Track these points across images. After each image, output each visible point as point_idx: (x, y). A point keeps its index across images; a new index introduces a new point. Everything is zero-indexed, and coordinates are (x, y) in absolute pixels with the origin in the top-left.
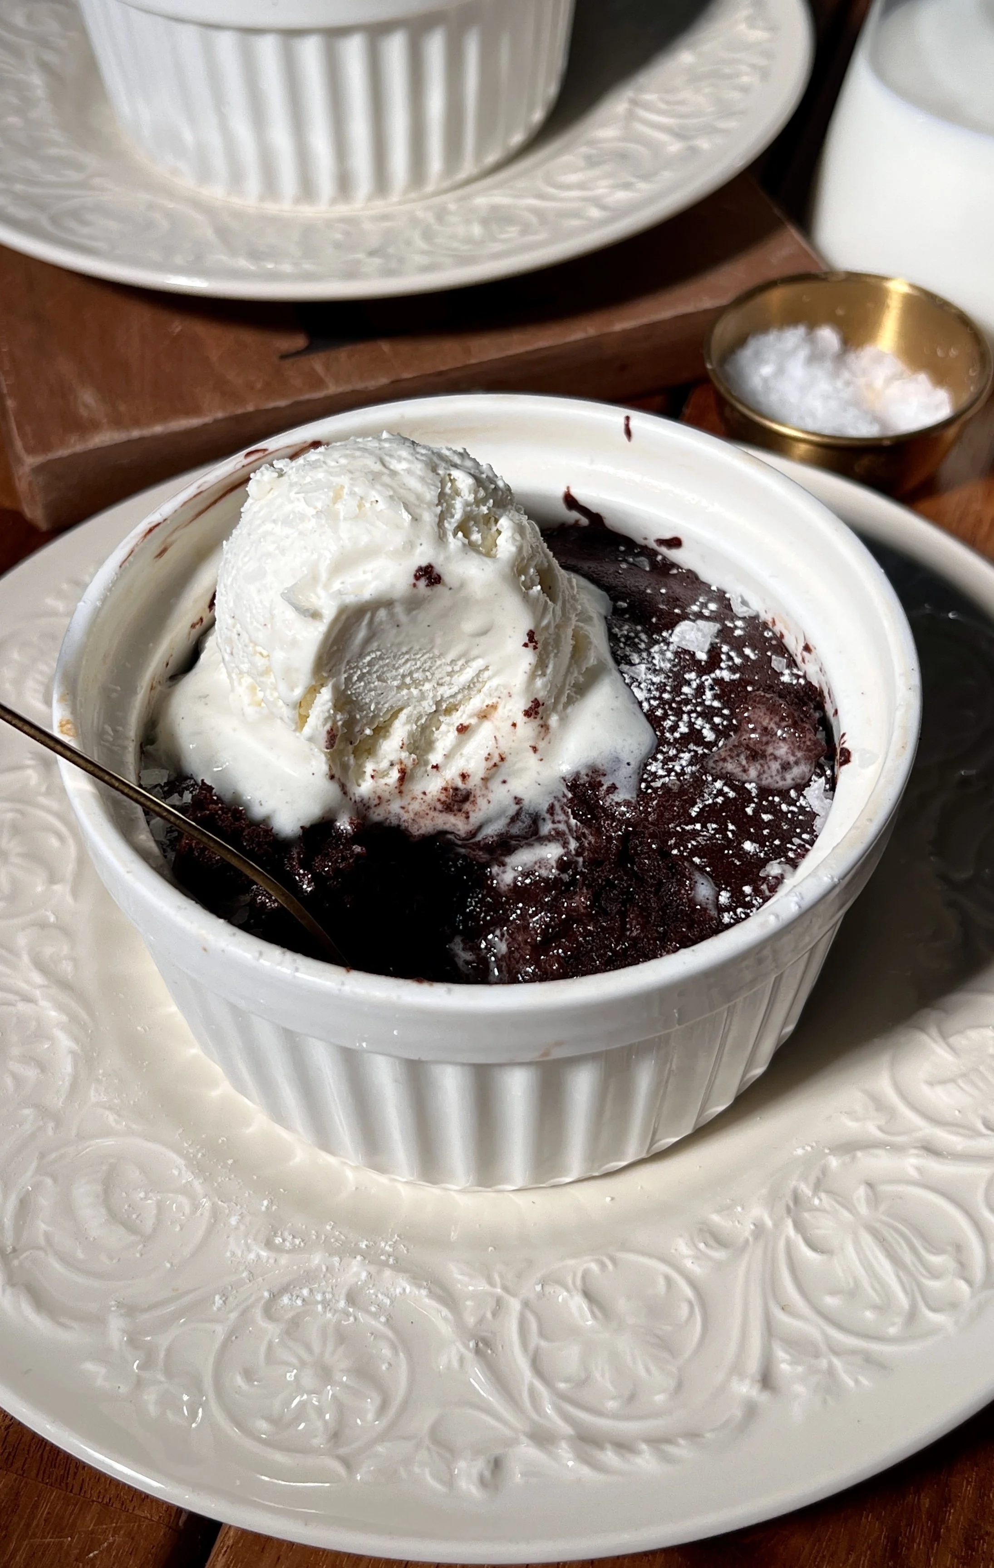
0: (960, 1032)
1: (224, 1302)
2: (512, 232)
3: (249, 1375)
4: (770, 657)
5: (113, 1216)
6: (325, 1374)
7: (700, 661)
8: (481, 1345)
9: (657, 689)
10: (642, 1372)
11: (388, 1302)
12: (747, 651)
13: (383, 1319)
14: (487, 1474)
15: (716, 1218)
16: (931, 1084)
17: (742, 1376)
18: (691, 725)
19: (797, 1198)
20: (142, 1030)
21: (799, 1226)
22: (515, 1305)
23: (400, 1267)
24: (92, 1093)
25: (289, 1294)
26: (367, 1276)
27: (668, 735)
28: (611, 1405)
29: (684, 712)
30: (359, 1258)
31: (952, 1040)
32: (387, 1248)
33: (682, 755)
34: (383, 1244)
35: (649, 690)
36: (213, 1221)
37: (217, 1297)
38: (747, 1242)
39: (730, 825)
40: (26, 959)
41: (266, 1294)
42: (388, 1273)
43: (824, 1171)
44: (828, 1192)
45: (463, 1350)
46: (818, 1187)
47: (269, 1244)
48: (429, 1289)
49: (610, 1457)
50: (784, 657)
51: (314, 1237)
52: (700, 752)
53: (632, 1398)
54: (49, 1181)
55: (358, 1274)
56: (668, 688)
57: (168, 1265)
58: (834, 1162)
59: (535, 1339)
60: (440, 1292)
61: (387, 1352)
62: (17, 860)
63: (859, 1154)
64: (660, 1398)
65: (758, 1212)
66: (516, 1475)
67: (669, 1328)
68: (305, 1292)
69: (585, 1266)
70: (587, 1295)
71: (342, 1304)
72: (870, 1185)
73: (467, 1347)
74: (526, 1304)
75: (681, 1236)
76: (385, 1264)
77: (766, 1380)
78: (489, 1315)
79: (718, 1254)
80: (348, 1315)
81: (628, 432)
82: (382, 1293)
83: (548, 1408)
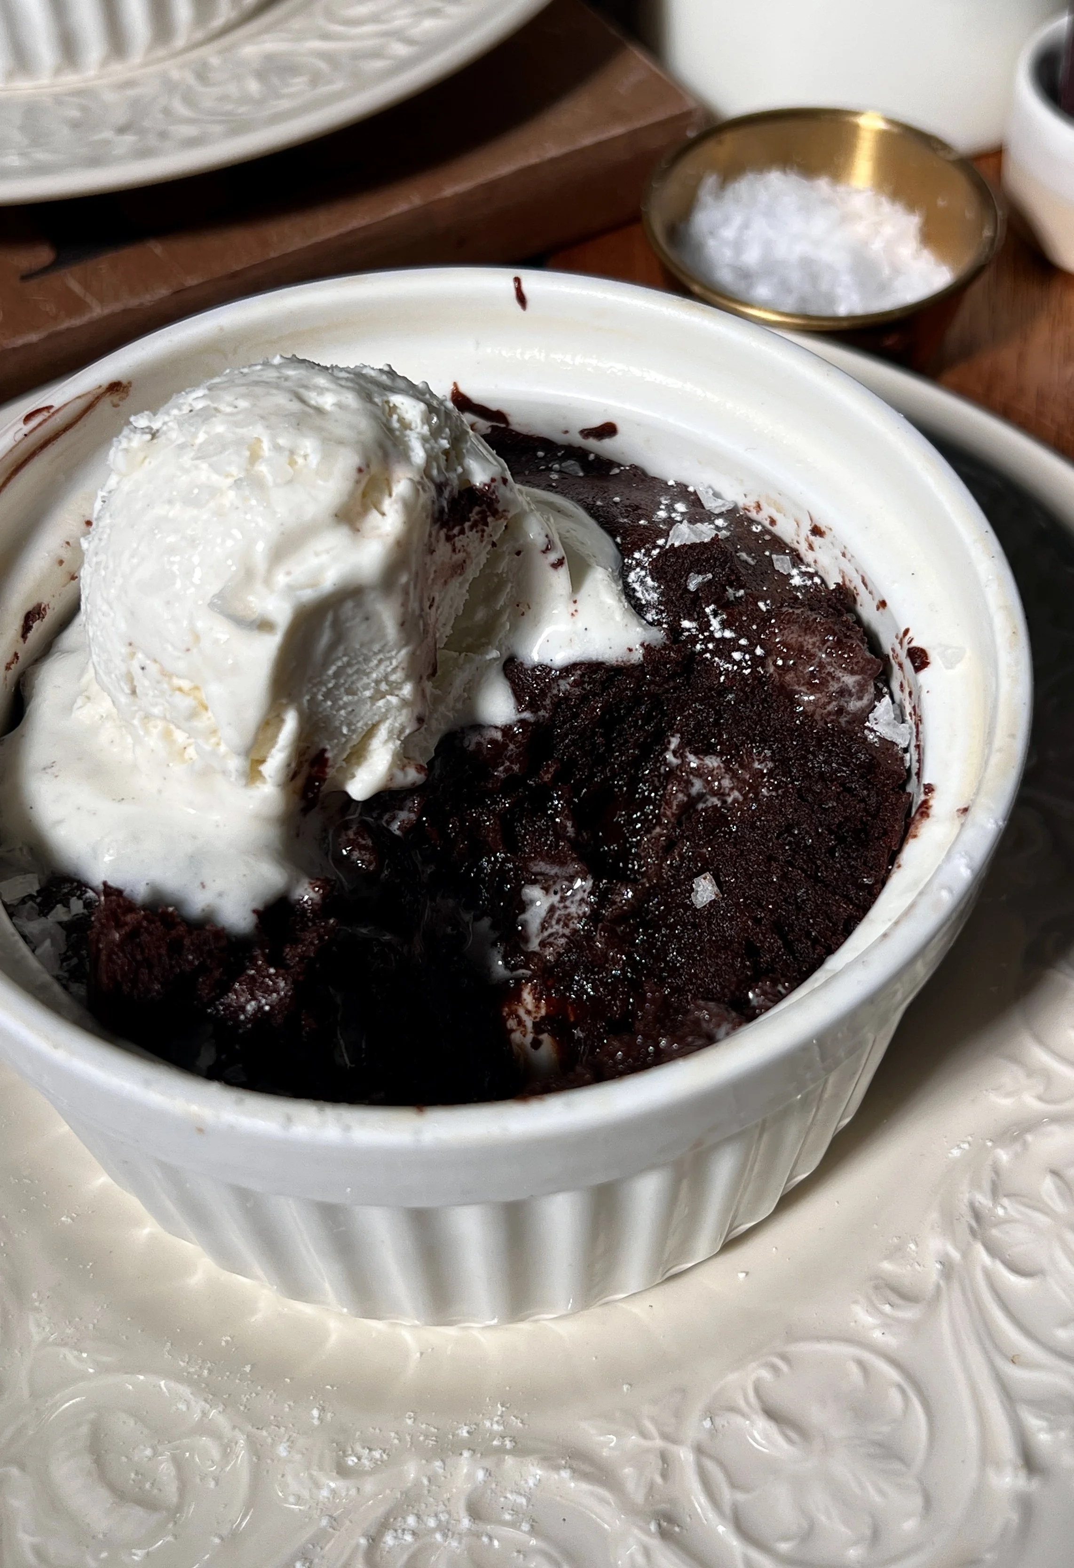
2: (299, 83)
4: (770, 558)
5: (120, 1494)
8: (665, 1524)
10: (878, 1499)
11: (524, 1501)
13: (525, 1527)
15: (887, 1266)
17: (998, 1465)
19: (977, 1215)
20: (69, 1220)
21: (992, 1250)
22: (685, 1455)
23: (521, 1450)
24: (33, 1329)
25: (391, 1531)
26: (485, 1475)
30: (466, 1454)
32: (496, 1427)
34: (488, 1424)
36: (255, 1459)
38: (938, 1287)
41: (362, 1541)
42: (509, 1461)
43: (996, 1171)
44: (1009, 1196)
45: (645, 1539)
46: (996, 1191)
47: (342, 1471)
48: (571, 1468)
50: (783, 554)
51: (396, 1441)
53: (875, 1536)
54: (14, 1471)
55: (470, 1476)
57: (217, 1541)
58: (1004, 1156)
59: (727, 1495)
60: (587, 1468)
63: (1029, 1138)
64: (910, 1525)
65: (936, 1244)
67: (886, 1429)
68: (411, 1521)
69: (753, 1376)
70: (772, 1414)
71: (466, 1523)
72: (1055, 1173)
73: (647, 1532)
74: (699, 1450)
75: (856, 1302)
76: (501, 1451)
77: (1030, 1462)
78: (659, 1480)
79: (910, 1313)
80: (478, 1535)
81: (521, 299)
82: (512, 1492)
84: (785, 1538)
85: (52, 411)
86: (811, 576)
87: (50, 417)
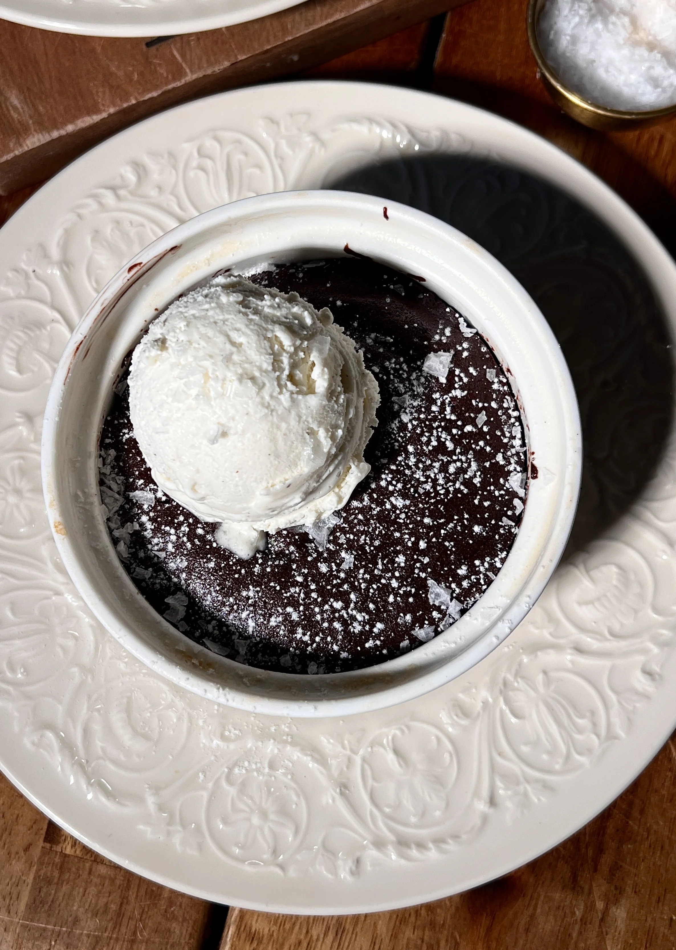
0: (597, 567)
1: (205, 776)
3: (225, 820)
4: (486, 370)
5: (136, 733)
6: (264, 815)
7: (442, 384)
8: (343, 789)
9: (416, 412)
10: (428, 798)
11: (291, 765)
12: (471, 370)
13: (290, 777)
14: (354, 868)
15: (461, 696)
16: (580, 604)
17: (480, 799)
18: (439, 438)
19: (505, 683)
21: (507, 702)
22: (358, 760)
23: (294, 744)
25: (238, 767)
26: (278, 751)
27: (425, 448)
28: (413, 820)
29: (433, 428)
30: (272, 741)
31: (592, 573)
32: (286, 729)
33: (434, 464)
34: (283, 726)
35: (412, 413)
36: (190, 724)
37: (200, 774)
38: (479, 714)
39: (465, 514)
40: (50, 567)
41: (226, 770)
42: (289, 748)
43: (520, 664)
44: (523, 678)
45: (334, 794)
46: (517, 674)
47: (223, 738)
48: (312, 756)
49: (414, 852)
50: (494, 368)
51: (246, 727)
52: (445, 460)
53: (423, 814)
54: (96, 714)
55: (272, 750)
56: (423, 410)
57: (171, 757)
58: (525, 659)
59: (370, 782)
60: (318, 758)
61: (295, 798)
62: (28, 495)
63: (539, 653)
65: (484, 694)
66: (367, 866)
67: (440, 770)
68: (246, 764)
69: (393, 732)
70: (396, 752)
71: (267, 770)
72: (545, 672)
73: (336, 792)
74: (364, 760)
75: (444, 710)
76: (286, 742)
77: (492, 801)
78: (345, 769)
79: (464, 722)
80: (271, 776)
81: (386, 216)
82: (287, 759)
83: (381, 824)
84: (389, 806)
85: (142, 265)
86: (505, 384)
87: (140, 269)
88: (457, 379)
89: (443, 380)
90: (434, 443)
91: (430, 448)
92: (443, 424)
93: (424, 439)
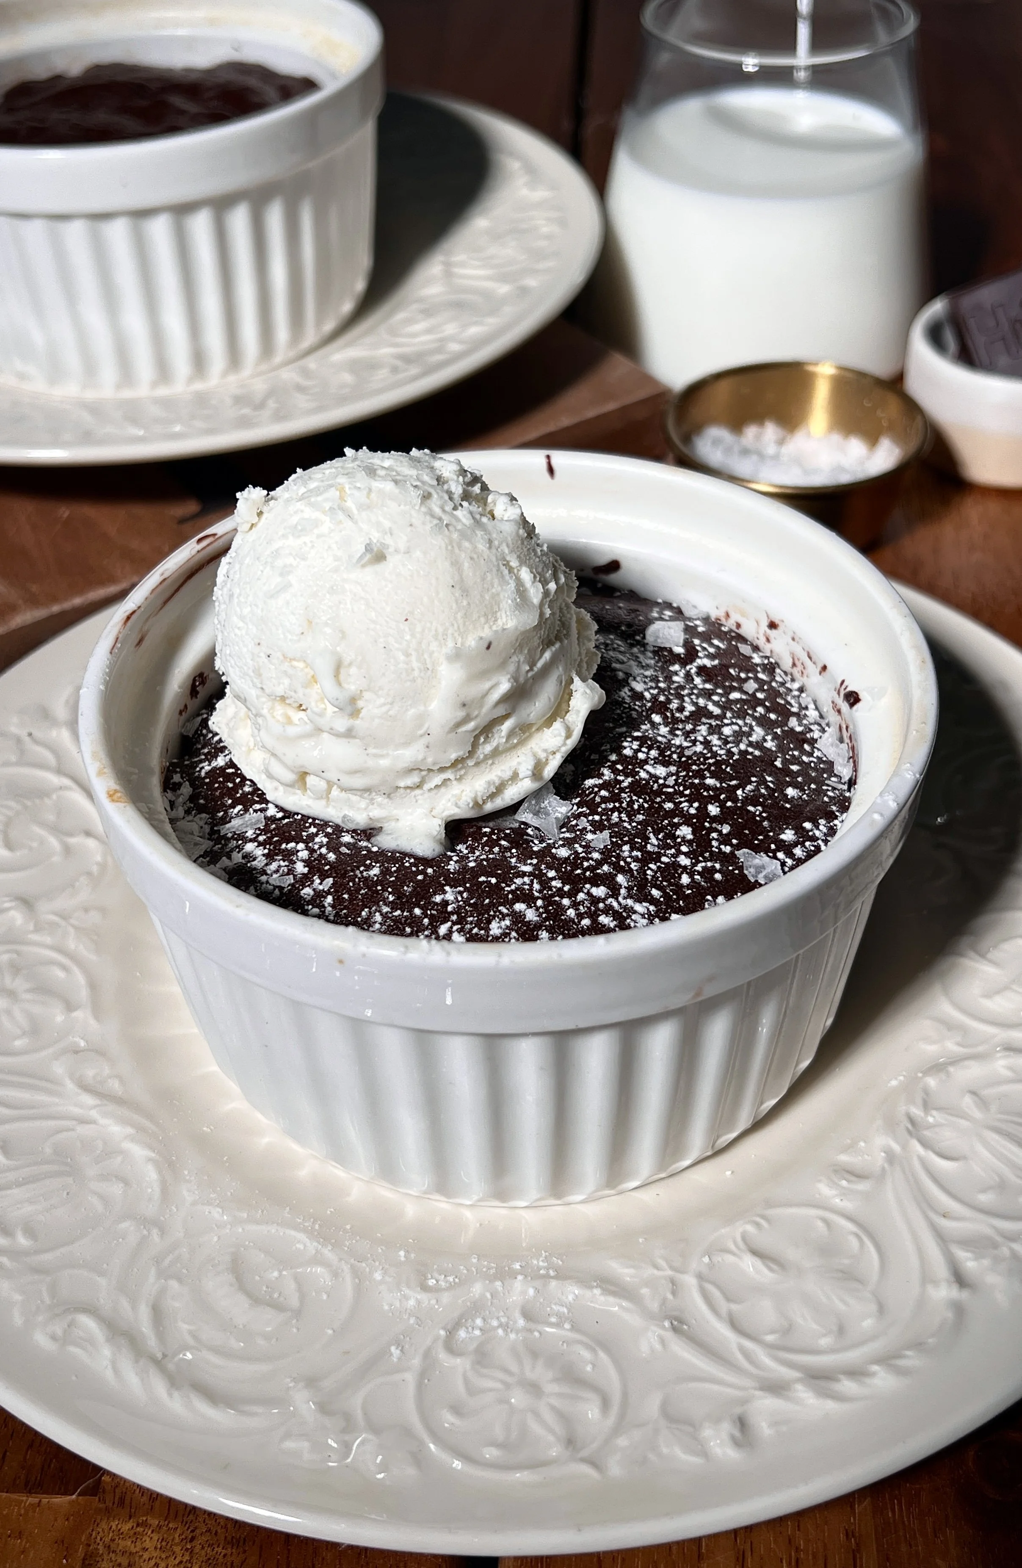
1: (402, 1351)
3: (457, 1410)
4: (736, 645)
5: (256, 1300)
6: (534, 1389)
7: (679, 655)
8: (675, 1323)
9: (651, 681)
11: (565, 1310)
12: (716, 642)
13: (567, 1326)
14: (737, 1434)
15: (843, 1158)
16: (987, 996)
17: (936, 1283)
18: (695, 704)
19: (912, 1120)
20: (209, 1130)
21: (925, 1144)
22: (690, 1280)
23: (562, 1276)
24: (185, 1193)
25: (464, 1328)
26: (535, 1292)
27: (677, 715)
28: (825, 1342)
29: (683, 696)
30: (519, 1278)
31: (989, 955)
32: (541, 1264)
33: (699, 728)
34: (535, 1262)
35: (645, 682)
36: (357, 1280)
37: (393, 1349)
38: (883, 1169)
39: (767, 777)
40: (70, 1085)
41: (442, 1333)
42: (553, 1283)
43: (926, 1091)
44: (936, 1109)
45: (661, 1332)
46: (927, 1106)
47: (425, 1288)
48: (600, 1288)
49: (847, 1386)
50: (746, 644)
51: (465, 1272)
52: (714, 724)
53: (841, 1330)
54: (174, 1284)
55: (524, 1293)
56: (661, 679)
57: (330, 1332)
58: (932, 1082)
59: (724, 1306)
60: (612, 1288)
61: (586, 1354)
62: (28, 996)
63: (951, 1069)
64: (868, 1323)
65: (882, 1140)
66: (764, 1429)
67: (846, 1262)
68: (479, 1322)
69: (741, 1230)
70: (755, 1253)
71: (521, 1322)
72: (974, 1093)
73: (664, 1328)
74: (700, 1277)
75: (820, 1181)
76: (547, 1277)
77: (960, 1280)
78: (670, 1296)
79: (862, 1186)
80: (531, 1331)
81: (551, 470)
82: (555, 1304)
83: (766, 1360)
84: (772, 1332)
85: (217, 537)
86: (767, 657)
87: (215, 541)
88: (698, 648)
89: (679, 650)
90: (689, 708)
91: (687, 713)
92: (695, 691)
93: (674, 705)
